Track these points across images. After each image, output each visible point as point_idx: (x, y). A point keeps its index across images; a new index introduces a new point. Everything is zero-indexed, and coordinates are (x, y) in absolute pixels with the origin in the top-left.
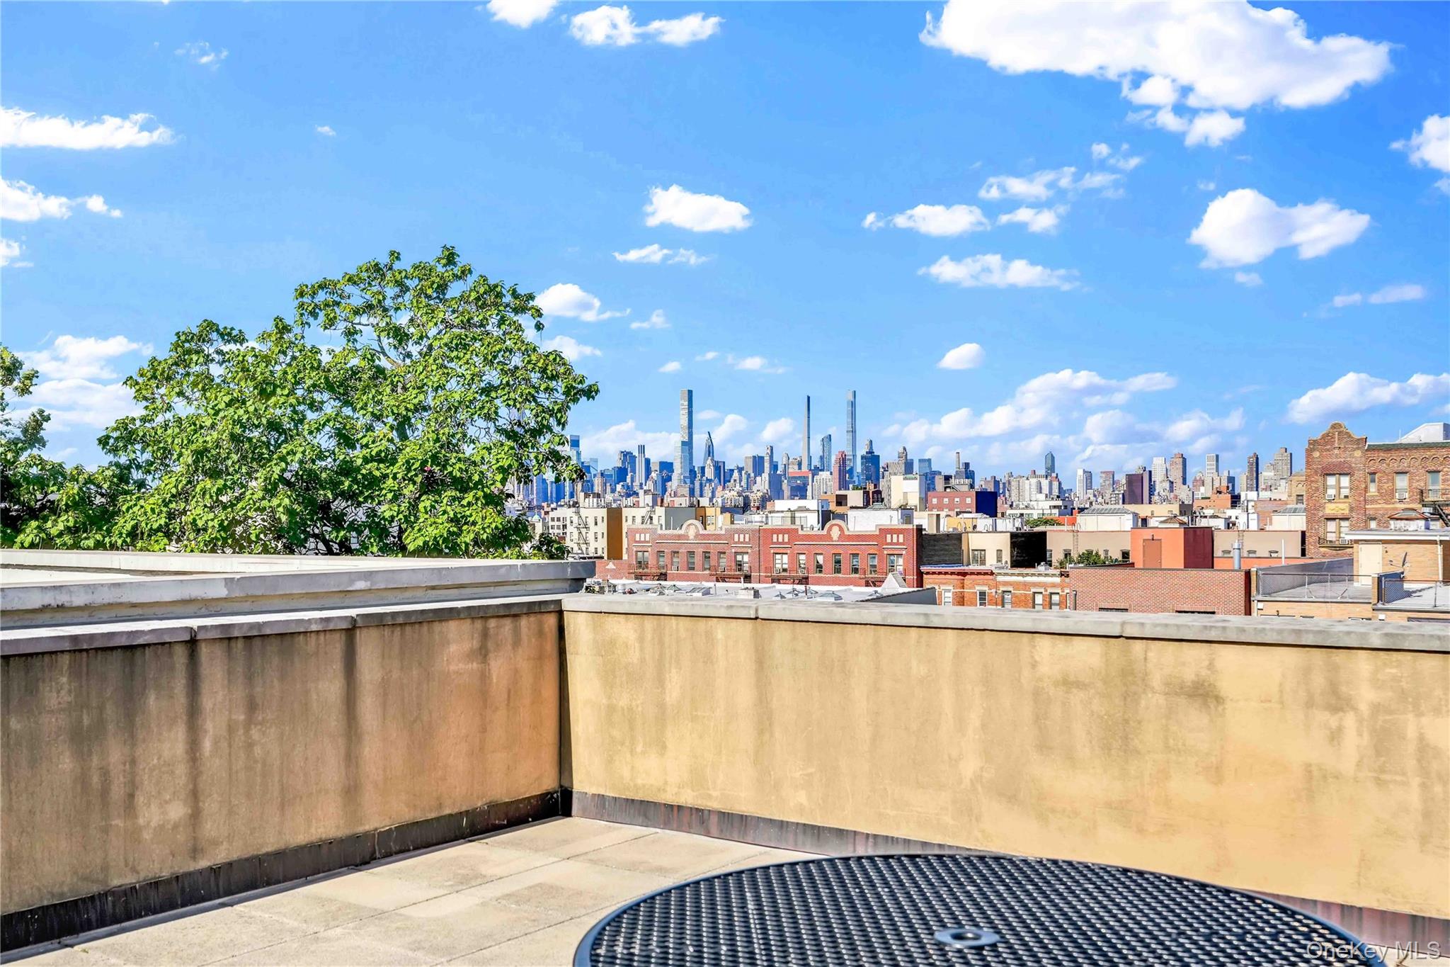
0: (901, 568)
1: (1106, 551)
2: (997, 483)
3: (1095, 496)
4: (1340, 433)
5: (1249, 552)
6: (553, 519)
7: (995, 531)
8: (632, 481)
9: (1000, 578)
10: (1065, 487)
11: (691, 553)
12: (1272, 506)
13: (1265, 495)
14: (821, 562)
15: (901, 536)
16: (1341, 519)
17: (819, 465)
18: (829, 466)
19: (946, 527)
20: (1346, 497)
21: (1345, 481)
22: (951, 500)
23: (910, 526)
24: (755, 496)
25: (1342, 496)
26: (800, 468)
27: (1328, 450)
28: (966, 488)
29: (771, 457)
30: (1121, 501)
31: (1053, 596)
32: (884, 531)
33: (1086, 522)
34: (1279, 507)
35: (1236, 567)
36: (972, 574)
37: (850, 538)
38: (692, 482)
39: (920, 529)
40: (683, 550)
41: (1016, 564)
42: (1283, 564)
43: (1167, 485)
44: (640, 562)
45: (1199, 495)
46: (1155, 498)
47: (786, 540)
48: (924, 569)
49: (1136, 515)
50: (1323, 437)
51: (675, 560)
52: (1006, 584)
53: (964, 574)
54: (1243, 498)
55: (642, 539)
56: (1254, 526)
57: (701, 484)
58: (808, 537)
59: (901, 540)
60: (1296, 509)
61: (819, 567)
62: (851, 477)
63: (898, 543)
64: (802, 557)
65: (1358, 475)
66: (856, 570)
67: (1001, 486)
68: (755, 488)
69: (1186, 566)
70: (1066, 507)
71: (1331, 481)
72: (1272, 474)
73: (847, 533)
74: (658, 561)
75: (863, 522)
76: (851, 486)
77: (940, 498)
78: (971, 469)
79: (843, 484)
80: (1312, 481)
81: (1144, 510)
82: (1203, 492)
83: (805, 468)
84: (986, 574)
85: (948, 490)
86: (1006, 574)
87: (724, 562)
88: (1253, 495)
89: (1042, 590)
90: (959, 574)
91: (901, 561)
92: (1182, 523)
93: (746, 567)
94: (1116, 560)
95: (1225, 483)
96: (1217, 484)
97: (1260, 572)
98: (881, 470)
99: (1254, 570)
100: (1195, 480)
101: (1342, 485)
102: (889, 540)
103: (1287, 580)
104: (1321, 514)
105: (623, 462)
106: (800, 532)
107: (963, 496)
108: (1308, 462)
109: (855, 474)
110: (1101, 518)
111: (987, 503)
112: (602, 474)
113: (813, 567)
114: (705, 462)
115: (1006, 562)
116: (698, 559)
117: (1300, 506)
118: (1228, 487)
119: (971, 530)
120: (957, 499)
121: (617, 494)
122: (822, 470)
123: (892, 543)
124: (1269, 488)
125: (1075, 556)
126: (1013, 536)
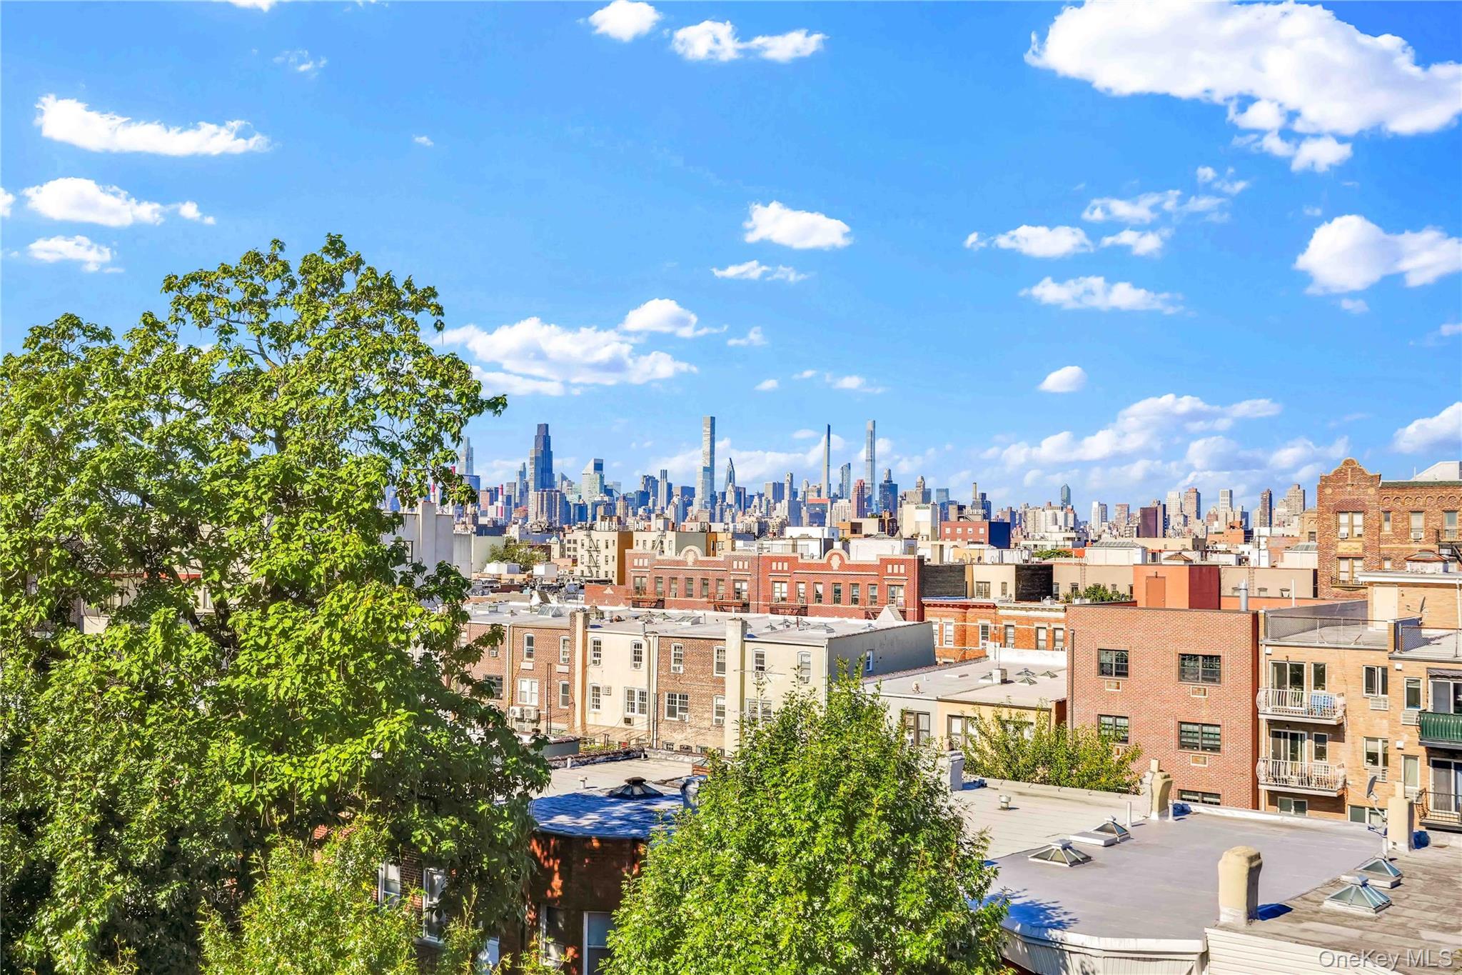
0: (901, 600)
1: (1114, 586)
2: (1013, 514)
3: (1110, 528)
4: (1353, 469)
5: (1260, 590)
6: (569, 542)
7: (1001, 563)
8: (654, 505)
9: (1001, 612)
10: (1080, 519)
11: (690, 580)
12: (1285, 543)
13: (1277, 531)
14: (821, 592)
15: (902, 567)
16: (1353, 558)
17: (838, 493)
18: (848, 493)
19: (950, 557)
20: (1360, 535)
21: (1358, 519)
22: (965, 530)
23: (911, 557)
24: (773, 522)
25: (1355, 535)
26: (819, 496)
27: (1341, 487)
28: (979, 519)
29: (791, 484)
30: (1135, 534)
31: (1057, 632)
32: (885, 562)
33: (1093, 555)
34: (1291, 544)
35: (1243, 609)
36: (974, 607)
37: (851, 567)
38: (713, 508)
39: (921, 560)
40: (681, 577)
41: (1020, 597)
42: (1293, 605)
43: (1181, 519)
44: (638, 588)
45: (1212, 530)
46: (1170, 532)
47: (786, 568)
48: (925, 600)
49: (1145, 549)
50: (1336, 473)
51: (673, 586)
52: (1008, 618)
53: (967, 607)
54: (1255, 534)
55: (641, 564)
56: (1265, 563)
57: (722, 509)
58: (809, 566)
59: (902, 571)
60: (1308, 547)
61: (819, 597)
62: (870, 505)
63: (899, 574)
64: (802, 586)
65: (1373, 513)
66: (855, 601)
67: (1017, 517)
68: (774, 514)
69: (1191, 607)
70: (1079, 539)
71: (1344, 518)
72: (1285, 510)
73: (847, 562)
74: (655, 588)
75: (868, 550)
76: (869, 514)
77: (954, 528)
78: (988, 499)
79: (862, 513)
80: (1324, 519)
81: (1153, 544)
82: (1216, 526)
83: (824, 495)
84: (988, 607)
85: (961, 520)
86: (1009, 608)
87: (722, 589)
88: (1265, 531)
89: (1046, 625)
90: (961, 607)
91: (901, 592)
92: (1188, 560)
93: (744, 595)
94: (1123, 595)
95: (1238, 518)
96: (1230, 519)
97: (1269, 615)
98: (899, 499)
99: (1261, 612)
100: (1209, 515)
101: (1355, 523)
102: (890, 570)
103: (1298, 624)
104: (1333, 552)
105: (646, 487)
106: (800, 561)
107: (976, 526)
108: (1319, 500)
109: (874, 502)
110: (1109, 551)
111: (1000, 534)
112: (624, 498)
113: (812, 596)
114: (726, 488)
115: (1011, 596)
116: (696, 586)
117: (1312, 543)
118: (1241, 523)
119: (976, 561)
120: (970, 529)
121: (638, 518)
122: (841, 498)
123: (892, 574)
124: (1282, 524)
125: (1081, 590)
126: (1018, 568)
